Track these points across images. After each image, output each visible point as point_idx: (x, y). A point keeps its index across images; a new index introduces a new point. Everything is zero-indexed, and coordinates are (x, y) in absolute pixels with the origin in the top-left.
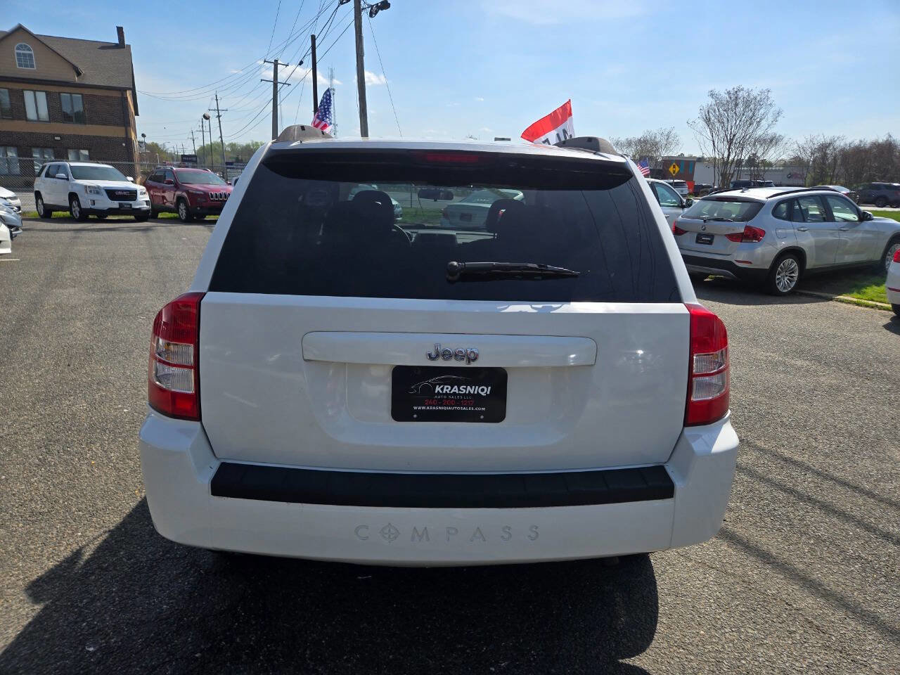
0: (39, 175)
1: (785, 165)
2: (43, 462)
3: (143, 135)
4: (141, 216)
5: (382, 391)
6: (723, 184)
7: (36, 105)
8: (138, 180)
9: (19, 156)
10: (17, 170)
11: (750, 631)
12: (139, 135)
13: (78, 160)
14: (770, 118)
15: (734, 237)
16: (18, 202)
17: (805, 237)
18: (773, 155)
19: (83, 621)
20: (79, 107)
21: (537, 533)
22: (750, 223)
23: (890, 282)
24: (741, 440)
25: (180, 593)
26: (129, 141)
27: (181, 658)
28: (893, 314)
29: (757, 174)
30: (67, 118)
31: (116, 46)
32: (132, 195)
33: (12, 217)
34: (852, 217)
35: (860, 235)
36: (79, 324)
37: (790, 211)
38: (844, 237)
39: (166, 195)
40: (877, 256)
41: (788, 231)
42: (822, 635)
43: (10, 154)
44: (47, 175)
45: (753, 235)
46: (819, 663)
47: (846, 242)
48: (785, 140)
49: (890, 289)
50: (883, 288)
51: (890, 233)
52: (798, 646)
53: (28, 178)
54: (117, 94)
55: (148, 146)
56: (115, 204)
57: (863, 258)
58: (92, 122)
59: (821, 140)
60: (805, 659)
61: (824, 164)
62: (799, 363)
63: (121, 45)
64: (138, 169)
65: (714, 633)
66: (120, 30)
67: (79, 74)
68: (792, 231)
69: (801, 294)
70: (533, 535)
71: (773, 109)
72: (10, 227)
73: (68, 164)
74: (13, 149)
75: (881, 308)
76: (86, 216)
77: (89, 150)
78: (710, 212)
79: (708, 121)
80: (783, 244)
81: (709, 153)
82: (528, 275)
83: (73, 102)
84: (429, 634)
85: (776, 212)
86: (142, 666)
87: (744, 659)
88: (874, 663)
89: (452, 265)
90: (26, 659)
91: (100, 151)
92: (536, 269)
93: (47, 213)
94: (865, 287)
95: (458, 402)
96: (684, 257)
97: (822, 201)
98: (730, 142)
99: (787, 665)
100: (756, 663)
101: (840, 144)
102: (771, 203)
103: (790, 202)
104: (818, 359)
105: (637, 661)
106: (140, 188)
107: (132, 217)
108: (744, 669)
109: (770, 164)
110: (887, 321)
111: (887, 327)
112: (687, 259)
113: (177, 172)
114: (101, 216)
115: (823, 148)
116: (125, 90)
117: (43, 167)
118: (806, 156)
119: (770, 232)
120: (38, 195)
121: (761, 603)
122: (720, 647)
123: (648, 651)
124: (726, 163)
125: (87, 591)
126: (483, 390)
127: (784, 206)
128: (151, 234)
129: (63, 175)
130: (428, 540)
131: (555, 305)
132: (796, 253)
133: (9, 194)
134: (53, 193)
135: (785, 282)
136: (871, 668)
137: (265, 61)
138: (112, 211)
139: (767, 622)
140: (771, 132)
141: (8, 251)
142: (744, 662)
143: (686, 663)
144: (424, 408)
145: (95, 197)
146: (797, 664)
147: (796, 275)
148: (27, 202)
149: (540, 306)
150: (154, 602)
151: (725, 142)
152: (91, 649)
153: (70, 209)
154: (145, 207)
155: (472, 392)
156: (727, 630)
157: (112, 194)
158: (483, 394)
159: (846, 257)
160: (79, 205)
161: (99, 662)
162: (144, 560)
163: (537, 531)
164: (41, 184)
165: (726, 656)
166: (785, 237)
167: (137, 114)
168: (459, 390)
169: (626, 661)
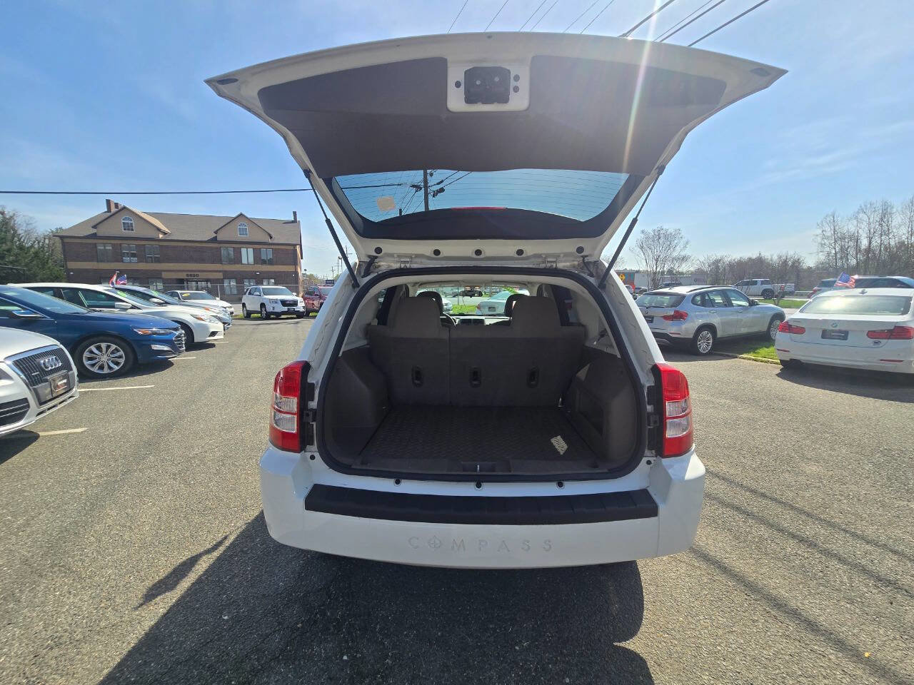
0: (245, 294)
1: (692, 273)
2: (218, 473)
3: (305, 270)
4: (300, 315)
6: (655, 287)
7: (247, 256)
8: (301, 295)
9: (237, 283)
10: (235, 292)
11: (720, 619)
12: (303, 269)
13: (269, 284)
14: (681, 244)
15: (666, 318)
16: (232, 310)
17: (714, 318)
18: (685, 268)
19: (224, 594)
20: (270, 256)
21: (550, 546)
22: (677, 308)
23: (777, 346)
24: (707, 470)
25: (292, 573)
26: (296, 273)
27: (288, 627)
28: (781, 367)
29: (676, 279)
30: (264, 262)
31: (293, 222)
32: (295, 303)
33: (227, 317)
34: (744, 303)
35: (751, 315)
36: (255, 380)
37: (704, 300)
38: (740, 317)
39: (314, 302)
40: (765, 328)
41: (703, 313)
42: (780, 624)
43: (232, 283)
44: (250, 294)
45: (679, 316)
46: (783, 652)
47: (742, 320)
48: (692, 258)
49: (778, 350)
50: (772, 349)
51: (772, 313)
52: (763, 635)
53: (240, 296)
54: (292, 248)
55: (307, 276)
56: (285, 309)
57: (755, 329)
58: (277, 264)
59: (714, 258)
60: (770, 646)
61: (717, 272)
62: (723, 401)
63: (295, 221)
64: (301, 289)
65: (690, 619)
66: (295, 213)
67: (271, 238)
68: (705, 313)
69: (715, 354)
70: (547, 547)
71: (683, 240)
72: (224, 323)
73: (261, 287)
74: (234, 280)
75: (772, 363)
76: (269, 316)
77: (275, 279)
78: (650, 302)
79: (642, 248)
80: (700, 322)
81: (642, 267)
83: (267, 254)
84: (468, 615)
85: (694, 301)
86: (259, 634)
87: (719, 645)
88: (831, 654)
90: (180, 625)
91: (281, 279)
93: (248, 315)
94: (757, 349)
96: (653, 333)
97: (723, 293)
98: (657, 260)
99: (756, 652)
100: (730, 650)
101: (727, 260)
102: (690, 295)
103: (702, 295)
104: (736, 398)
105: (631, 645)
106: (300, 299)
107: (295, 316)
108: (720, 655)
109: (682, 273)
110: (778, 371)
111: (778, 375)
112: (656, 335)
113: (321, 289)
114: (278, 316)
115: (717, 262)
116: (295, 245)
117: (248, 289)
118: (706, 268)
119: (691, 314)
120: (244, 305)
121: (725, 593)
122: (698, 633)
123: (639, 634)
124: (655, 273)
125: (230, 570)
127: (698, 298)
128: (299, 325)
129: (258, 293)
130: (464, 549)
132: (710, 328)
133: (228, 305)
134: (252, 303)
135: (704, 346)
136: (830, 659)
138: (284, 313)
139: (733, 611)
140: (683, 253)
141: (222, 337)
142: (719, 648)
143: (672, 647)
145: (275, 305)
146: (765, 652)
147: (711, 341)
148: (238, 310)
150: (274, 580)
151: (654, 260)
152: (226, 618)
153: (261, 312)
154: (302, 310)
156: (701, 618)
157: (284, 303)
159: (742, 329)
160: (265, 310)
161: (230, 629)
162: (272, 546)
163: (551, 544)
164: (246, 299)
165: (703, 642)
166: (702, 316)
167: (302, 258)
169: (622, 644)
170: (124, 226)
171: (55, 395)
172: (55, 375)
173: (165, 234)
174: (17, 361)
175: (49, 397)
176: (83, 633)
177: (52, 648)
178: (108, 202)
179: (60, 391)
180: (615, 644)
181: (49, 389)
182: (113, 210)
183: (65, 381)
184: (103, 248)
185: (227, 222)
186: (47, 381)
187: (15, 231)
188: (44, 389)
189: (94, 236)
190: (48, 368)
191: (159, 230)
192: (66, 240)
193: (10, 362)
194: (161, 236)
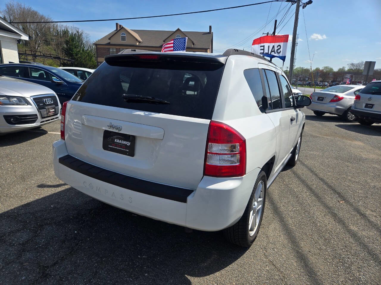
5: (100, 139)
19: (58, 199)
27: (67, 216)
31: (208, 33)
63: (210, 33)
66: (210, 27)
67: (194, 44)
70: (130, 201)
82: (148, 102)
86: (57, 214)
89: (124, 96)
92: (151, 99)
95: (121, 147)
116: (207, 49)
126: (128, 143)
130: (100, 192)
131: (153, 113)
137: (263, 34)
144: (111, 147)
149: (147, 113)
152: (52, 206)
155: (125, 143)
158: (128, 145)
161: (50, 210)
163: (132, 200)
168: (121, 142)
169: (189, 277)
170: (122, 38)
171: (48, 115)
172: (49, 107)
173: (140, 42)
174: (35, 98)
175: (46, 116)
176: (14, 195)
177: (5, 196)
178: (117, 24)
179: (51, 114)
180: (186, 276)
181: (46, 112)
182: (119, 29)
183: (54, 110)
184: (112, 50)
185: (171, 34)
186: (45, 108)
187: (82, 41)
188: (44, 112)
189: (109, 44)
190: (46, 103)
191: (137, 40)
192: (98, 46)
193: (32, 98)
194: (137, 44)
